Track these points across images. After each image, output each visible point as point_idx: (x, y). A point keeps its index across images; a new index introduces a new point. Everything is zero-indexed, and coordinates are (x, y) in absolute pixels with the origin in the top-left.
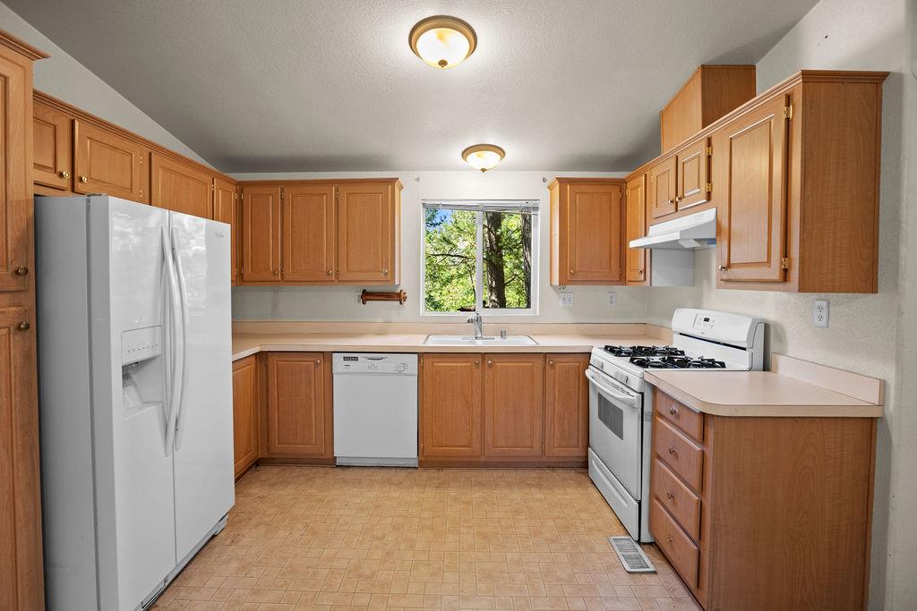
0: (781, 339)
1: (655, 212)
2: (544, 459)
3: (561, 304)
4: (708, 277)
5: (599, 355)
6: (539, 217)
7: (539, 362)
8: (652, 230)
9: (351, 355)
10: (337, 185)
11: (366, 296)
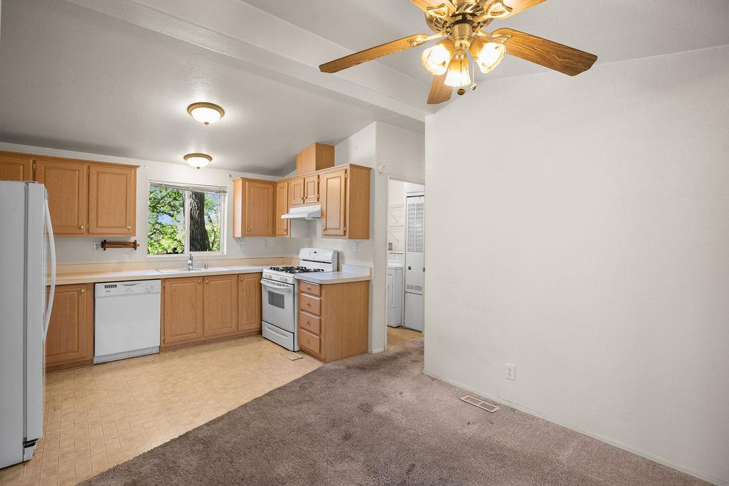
0: (343, 258)
1: (293, 202)
2: (238, 333)
3: (239, 248)
4: (315, 234)
5: (267, 272)
6: (227, 197)
7: (235, 279)
8: (291, 210)
9: (111, 284)
10: (88, 165)
11: (104, 244)
